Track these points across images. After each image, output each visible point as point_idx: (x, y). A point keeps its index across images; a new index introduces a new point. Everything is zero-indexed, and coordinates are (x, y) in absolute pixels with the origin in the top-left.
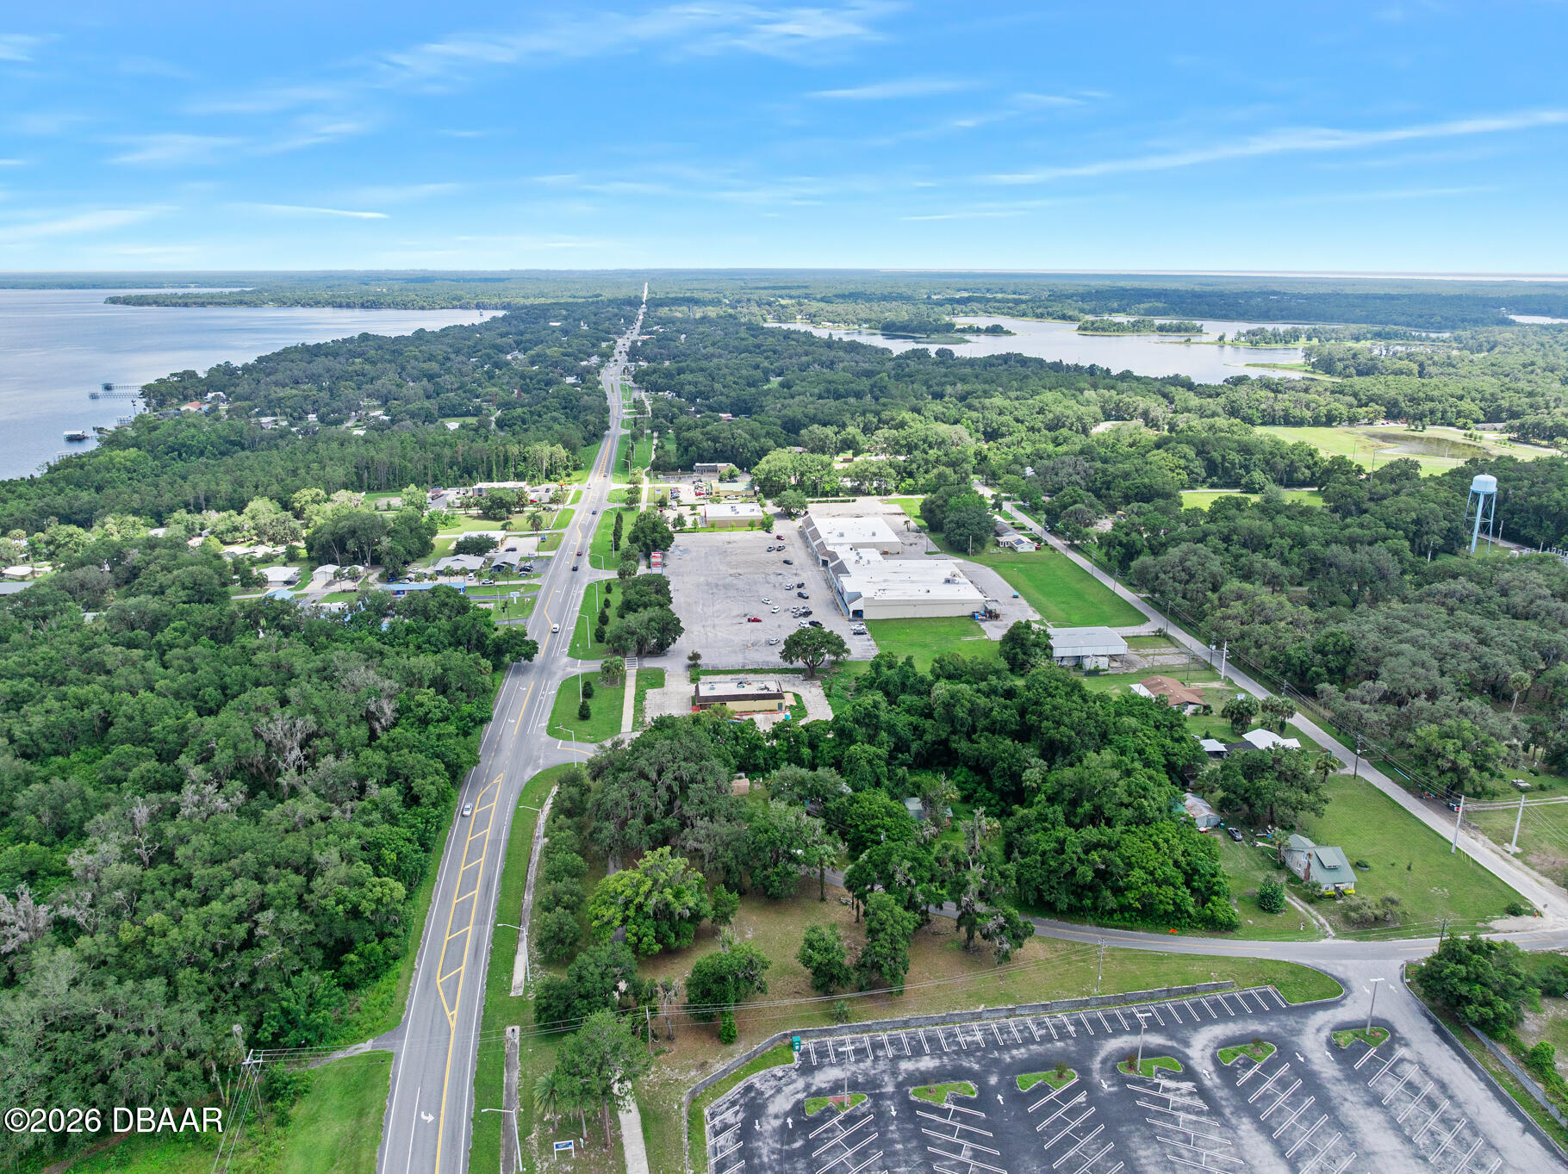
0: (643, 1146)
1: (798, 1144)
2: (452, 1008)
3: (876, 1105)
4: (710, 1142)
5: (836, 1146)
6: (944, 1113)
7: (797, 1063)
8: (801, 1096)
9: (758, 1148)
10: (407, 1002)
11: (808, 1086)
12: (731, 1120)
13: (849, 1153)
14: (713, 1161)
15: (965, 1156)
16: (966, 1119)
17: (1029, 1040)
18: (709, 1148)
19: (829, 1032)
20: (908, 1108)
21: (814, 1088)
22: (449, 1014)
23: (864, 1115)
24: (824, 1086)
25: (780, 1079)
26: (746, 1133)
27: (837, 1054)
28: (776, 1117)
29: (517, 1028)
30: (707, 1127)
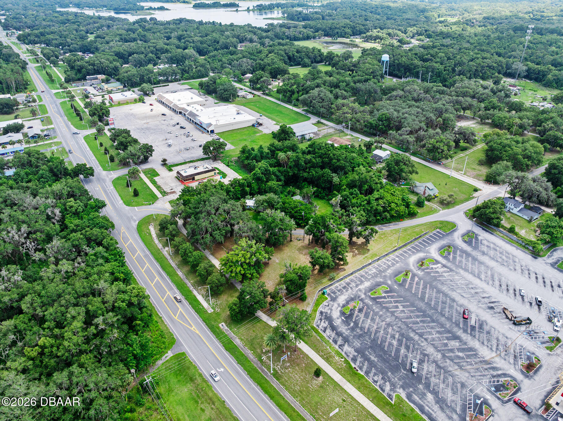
0: (307, 346)
1: (352, 324)
2: (192, 327)
3: (364, 303)
4: (325, 335)
5: (363, 321)
6: (384, 297)
7: (329, 299)
8: (339, 309)
9: (341, 331)
10: (171, 331)
11: (339, 305)
12: (325, 325)
13: (369, 321)
14: (331, 341)
15: (401, 308)
16: (392, 297)
17: (389, 267)
18: (327, 338)
19: (331, 285)
20: (374, 299)
21: (341, 305)
22: (192, 329)
23: (363, 307)
24: (343, 303)
25: (328, 305)
26: (333, 328)
27: (339, 291)
28: (338, 318)
29: (223, 324)
30: (320, 331)
